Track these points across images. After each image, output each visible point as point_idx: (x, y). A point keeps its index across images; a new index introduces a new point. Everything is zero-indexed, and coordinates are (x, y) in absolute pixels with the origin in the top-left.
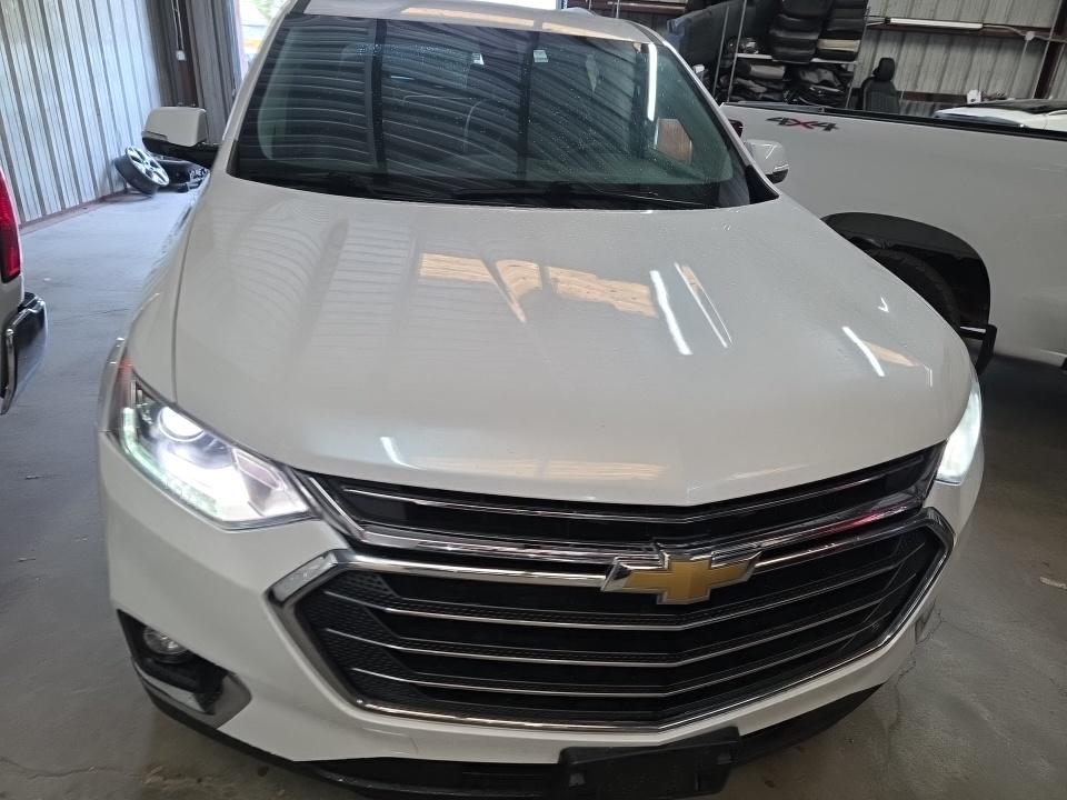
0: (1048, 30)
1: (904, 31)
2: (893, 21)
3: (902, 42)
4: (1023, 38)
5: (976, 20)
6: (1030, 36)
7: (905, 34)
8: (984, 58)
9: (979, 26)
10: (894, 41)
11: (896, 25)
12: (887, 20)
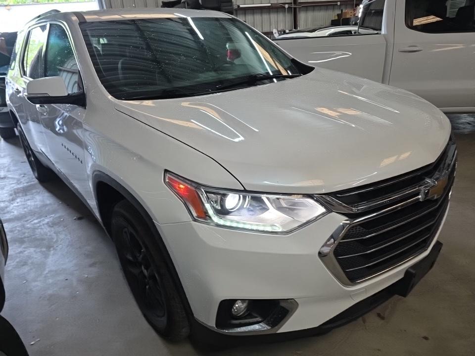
0: (291, 3)
1: (245, 10)
2: (241, 6)
3: (245, 14)
4: (284, 7)
5: (267, 2)
6: (287, 6)
7: (246, 11)
8: (274, 17)
9: (270, 5)
10: (242, 14)
11: (242, 8)
12: (239, 6)
